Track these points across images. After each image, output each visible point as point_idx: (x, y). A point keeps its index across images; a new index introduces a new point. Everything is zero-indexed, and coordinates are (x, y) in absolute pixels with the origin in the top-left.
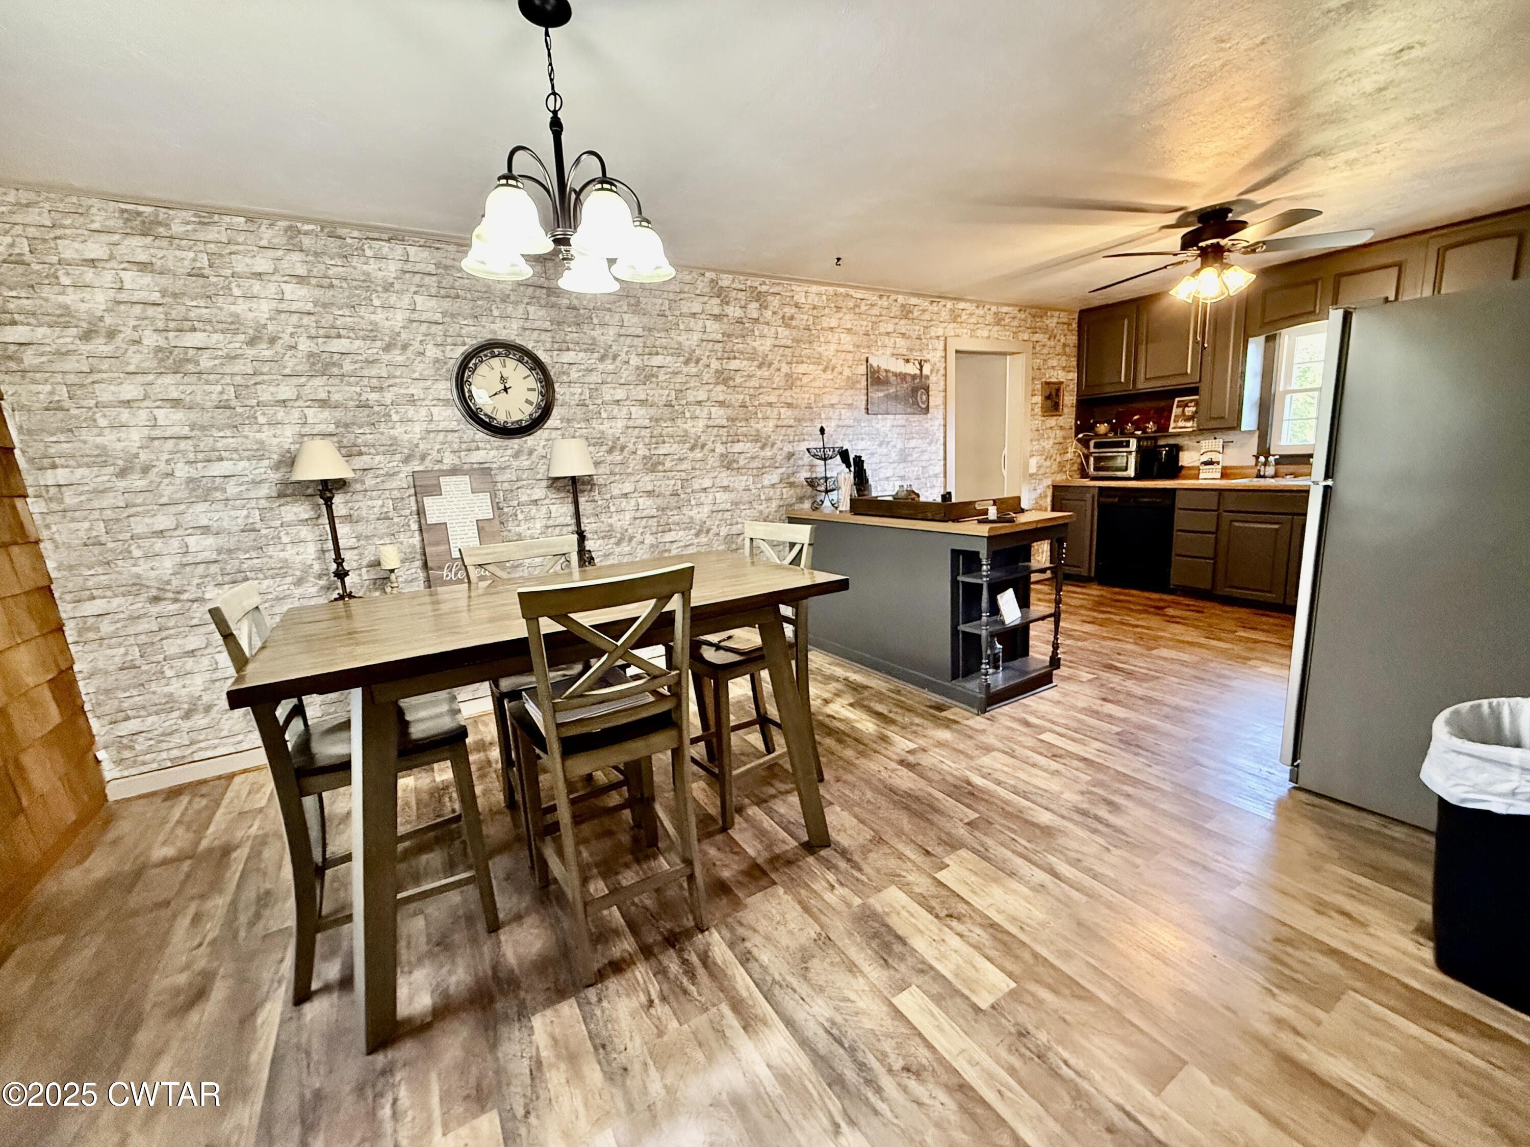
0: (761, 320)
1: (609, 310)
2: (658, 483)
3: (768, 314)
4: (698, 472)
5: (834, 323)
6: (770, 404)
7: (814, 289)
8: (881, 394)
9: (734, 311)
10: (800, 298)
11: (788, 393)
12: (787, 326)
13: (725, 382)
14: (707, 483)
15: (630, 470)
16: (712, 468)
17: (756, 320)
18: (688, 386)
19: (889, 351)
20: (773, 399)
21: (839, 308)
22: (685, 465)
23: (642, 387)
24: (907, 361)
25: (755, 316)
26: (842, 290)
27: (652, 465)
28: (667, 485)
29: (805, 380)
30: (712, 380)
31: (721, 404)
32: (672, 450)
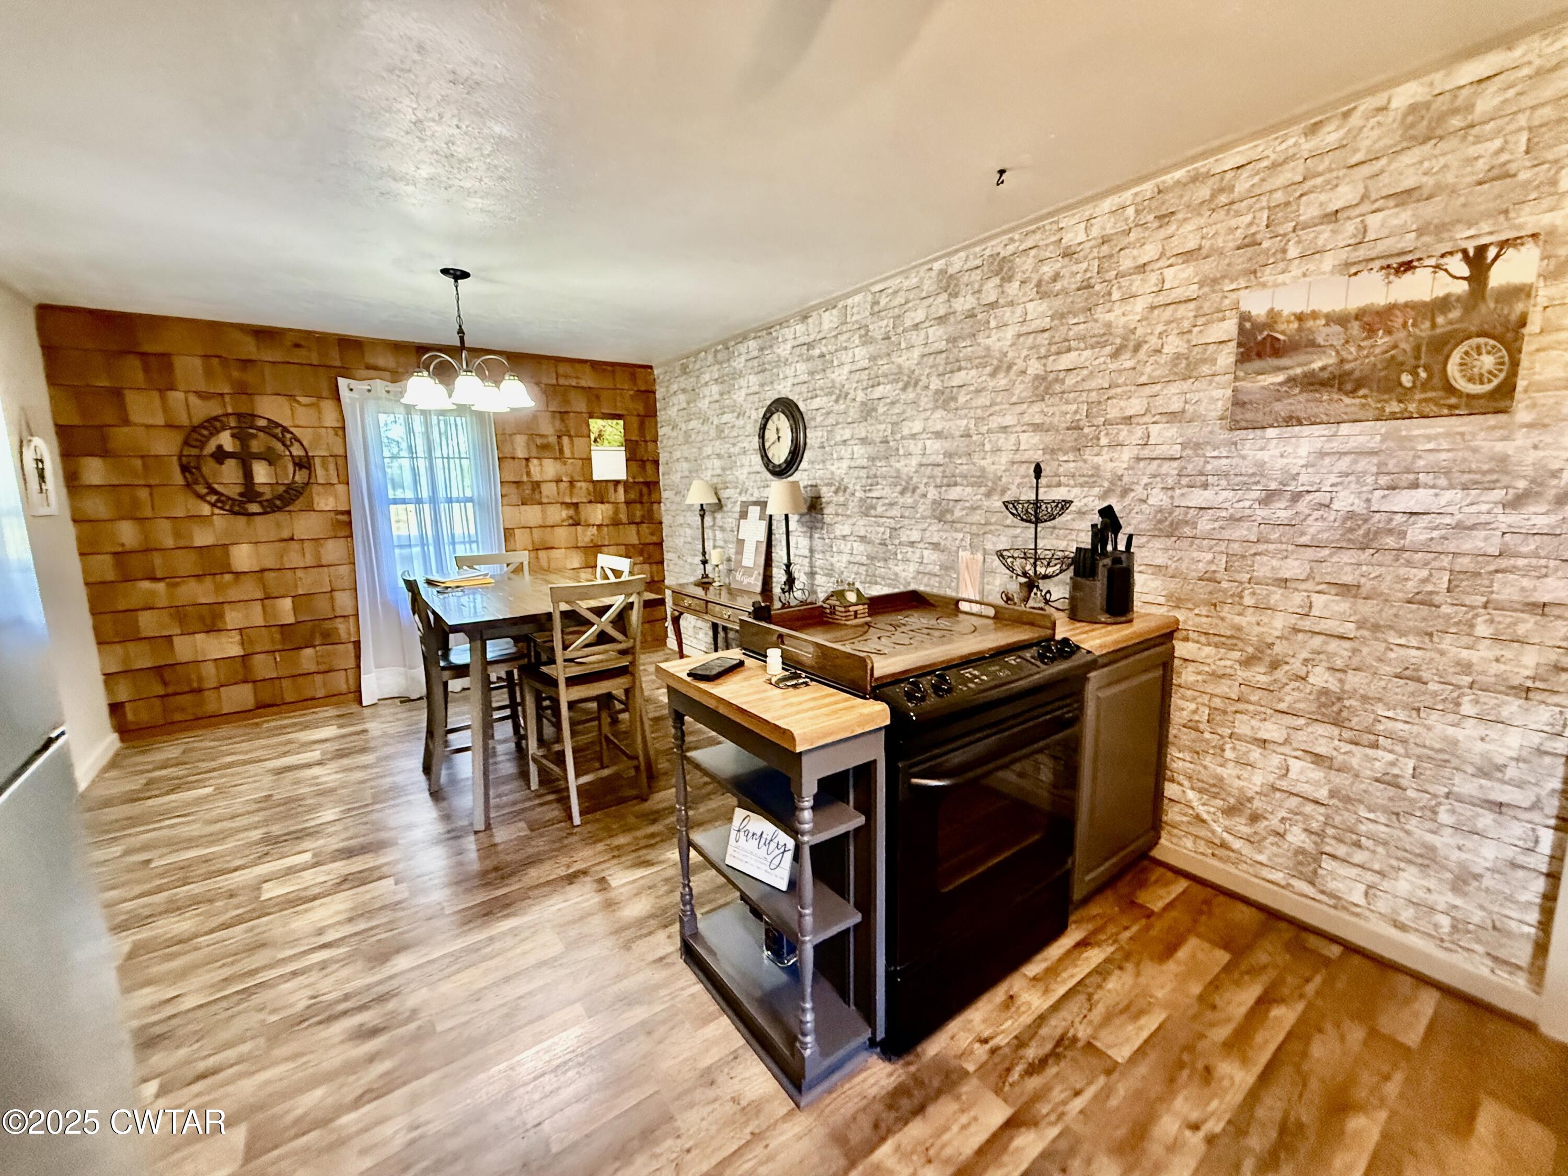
0: (1001, 301)
1: (846, 348)
2: (869, 529)
3: (1013, 288)
4: (906, 522)
5: (1150, 252)
6: (1004, 429)
7: (1107, 204)
8: (1280, 378)
9: (964, 303)
10: (1075, 236)
11: (1036, 408)
12: (1043, 295)
13: (945, 406)
14: (915, 536)
15: (849, 513)
16: (924, 518)
17: (993, 305)
18: (904, 416)
19: (1329, 262)
20: (1009, 420)
21: (1164, 218)
22: (895, 512)
23: (864, 424)
24: (1408, 267)
25: (992, 299)
26: (1179, 174)
27: (867, 509)
28: (879, 533)
29: (1071, 380)
30: (930, 405)
31: (938, 435)
32: (883, 493)
